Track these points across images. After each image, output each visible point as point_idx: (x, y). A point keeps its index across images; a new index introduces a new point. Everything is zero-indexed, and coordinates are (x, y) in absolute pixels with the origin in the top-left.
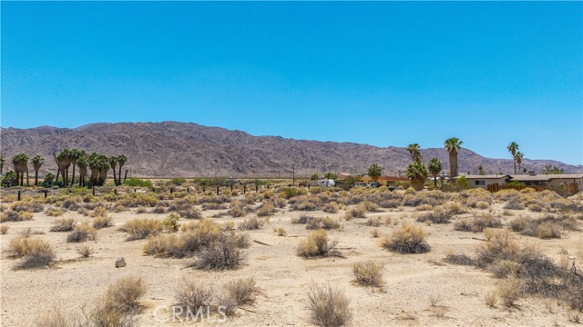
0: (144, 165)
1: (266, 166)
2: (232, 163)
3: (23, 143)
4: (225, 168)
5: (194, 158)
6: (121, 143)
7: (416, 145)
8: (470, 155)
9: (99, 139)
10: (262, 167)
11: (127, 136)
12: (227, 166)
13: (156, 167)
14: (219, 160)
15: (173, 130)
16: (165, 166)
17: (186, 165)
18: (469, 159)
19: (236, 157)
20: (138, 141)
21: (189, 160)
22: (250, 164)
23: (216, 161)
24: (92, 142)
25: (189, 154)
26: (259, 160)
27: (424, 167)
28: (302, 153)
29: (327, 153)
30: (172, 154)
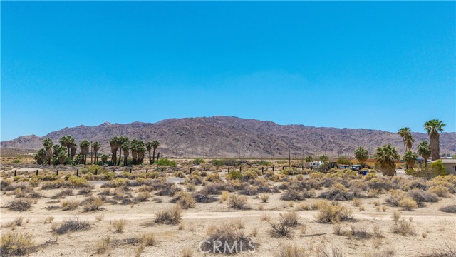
0: (199, 148)
1: (290, 149)
2: (262, 147)
4: (257, 150)
5: (234, 143)
6: (183, 132)
7: (407, 129)
9: (169, 130)
10: (287, 150)
11: (188, 127)
13: (207, 150)
14: (253, 144)
15: (220, 122)
16: (214, 149)
17: (228, 148)
19: (266, 142)
20: (196, 131)
21: (230, 144)
22: (277, 147)
23: (250, 145)
24: (165, 132)
25: (230, 140)
26: (284, 145)
28: (321, 138)
29: (344, 138)
30: (219, 140)
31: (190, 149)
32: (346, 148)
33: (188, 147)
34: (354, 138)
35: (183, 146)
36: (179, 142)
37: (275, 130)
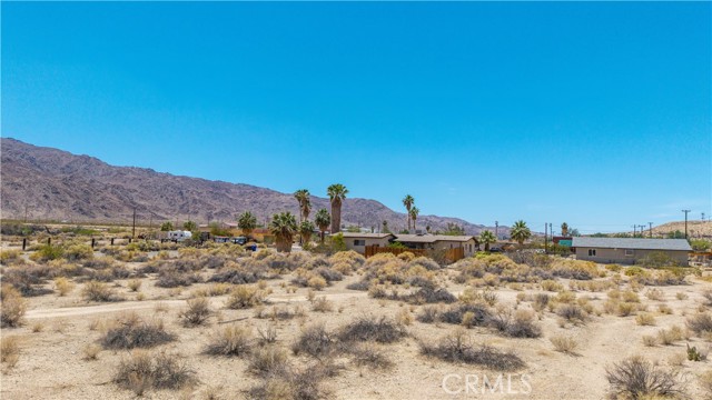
1: (126, 209)
2: (72, 201)
4: (61, 207)
5: (7, 190)
7: (305, 191)
10: (120, 210)
12: (63, 204)
14: (51, 196)
19: (80, 194)
22: (102, 203)
23: (46, 197)
26: (115, 199)
27: (293, 221)
28: (181, 193)
32: (217, 211)
37: (100, 173)
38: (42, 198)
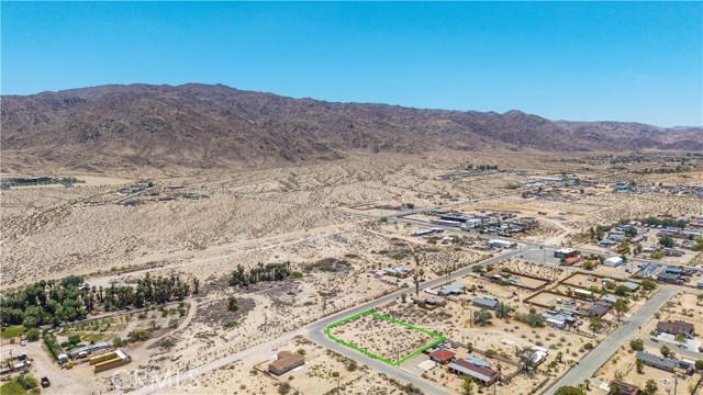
0: (186, 154)
1: (314, 151)
2: (279, 150)
3: (37, 121)
4: (272, 155)
5: (237, 144)
6: (156, 127)
8: (540, 124)
9: (132, 123)
10: (311, 153)
11: (161, 118)
12: (273, 152)
13: (199, 156)
14: (264, 145)
15: (202, 99)
16: (209, 154)
17: (231, 153)
18: (538, 128)
19: (282, 141)
20: (175, 124)
21: (233, 147)
22: (297, 148)
23: (261, 147)
24: (124, 127)
25: (231, 140)
26: (306, 144)
28: (352, 126)
29: (381, 125)
30: (214, 139)
31: (172, 156)
32: (382, 144)
33: (168, 153)
34: (393, 124)
35: (159, 150)
36: (152, 145)
37: (288, 111)
38: (259, 149)
